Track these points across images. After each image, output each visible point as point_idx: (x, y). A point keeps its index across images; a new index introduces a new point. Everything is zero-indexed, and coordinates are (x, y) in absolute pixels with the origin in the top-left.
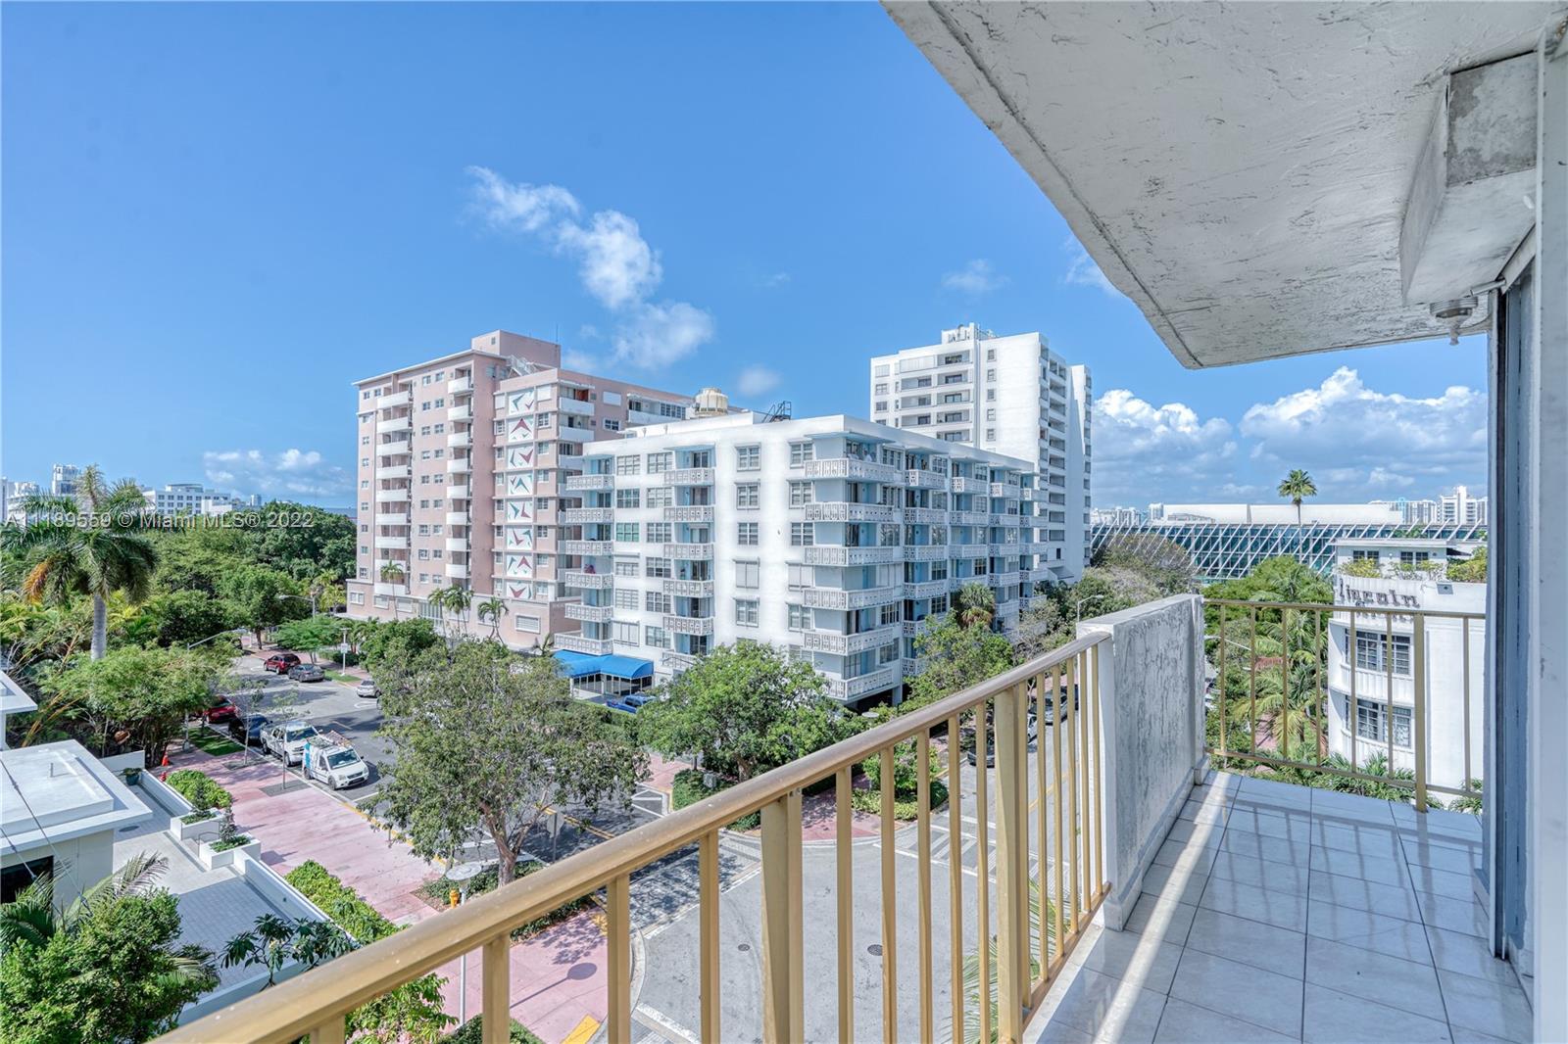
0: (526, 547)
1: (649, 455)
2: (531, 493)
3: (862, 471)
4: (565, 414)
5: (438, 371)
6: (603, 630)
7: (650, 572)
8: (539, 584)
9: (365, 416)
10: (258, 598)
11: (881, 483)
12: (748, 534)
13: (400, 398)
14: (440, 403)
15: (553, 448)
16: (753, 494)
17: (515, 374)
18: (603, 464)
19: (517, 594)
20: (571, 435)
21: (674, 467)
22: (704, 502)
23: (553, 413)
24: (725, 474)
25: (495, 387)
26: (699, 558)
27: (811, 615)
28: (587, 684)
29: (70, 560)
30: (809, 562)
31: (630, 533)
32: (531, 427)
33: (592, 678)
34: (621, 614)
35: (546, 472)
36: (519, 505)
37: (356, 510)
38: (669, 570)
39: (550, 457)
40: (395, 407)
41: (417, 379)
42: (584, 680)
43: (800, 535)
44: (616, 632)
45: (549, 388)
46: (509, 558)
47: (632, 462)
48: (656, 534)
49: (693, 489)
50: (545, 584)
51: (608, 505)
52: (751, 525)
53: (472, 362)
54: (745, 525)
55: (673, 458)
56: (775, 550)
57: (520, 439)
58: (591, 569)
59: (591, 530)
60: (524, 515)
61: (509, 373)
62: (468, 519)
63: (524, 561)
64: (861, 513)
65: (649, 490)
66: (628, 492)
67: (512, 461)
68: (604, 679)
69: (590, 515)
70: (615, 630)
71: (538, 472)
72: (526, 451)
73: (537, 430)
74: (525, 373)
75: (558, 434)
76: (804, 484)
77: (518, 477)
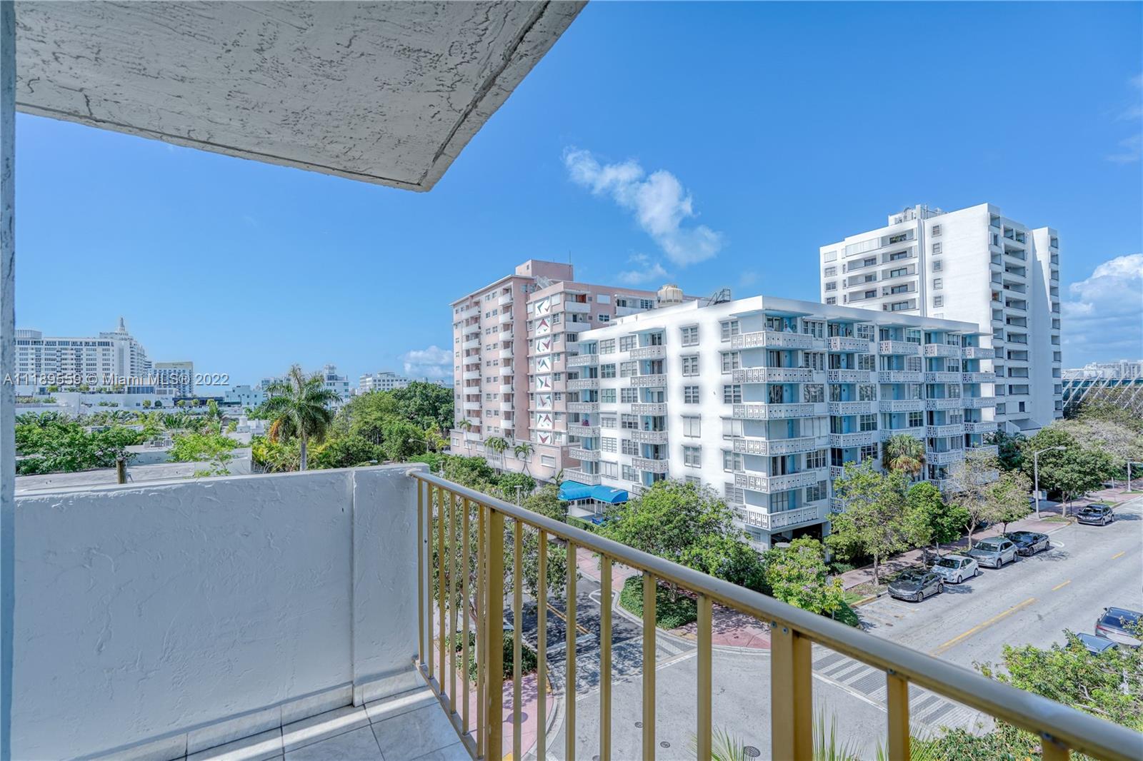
0: (548, 408)
1: (621, 338)
2: (549, 370)
3: (781, 340)
4: (569, 313)
5: (493, 291)
6: (595, 466)
7: (624, 425)
8: (556, 433)
9: (456, 325)
10: (400, 441)
11: (802, 350)
12: (692, 394)
13: (474, 312)
14: (495, 312)
15: (562, 338)
16: (694, 363)
17: (540, 288)
18: (592, 346)
19: (544, 440)
20: (573, 327)
21: (638, 347)
22: (660, 372)
23: (562, 313)
24: (674, 349)
25: (527, 298)
26: (657, 414)
27: (741, 459)
28: (586, 506)
29: (287, 420)
30: (736, 416)
31: (610, 396)
32: (549, 324)
33: (587, 501)
34: (606, 455)
35: (559, 354)
36: (542, 378)
37: (453, 385)
38: (637, 423)
39: (559, 346)
40: (472, 318)
41: (482, 298)
42: (583, 503)
43: (731, 394)
44: (603, 469)
45: (559, 296)
46: (538, 415)
47: (609, 345)
48: (628, 396)
49: (653, 362)
50: (560, 434)
51: (596, 377)
52: (694, 388)
53: (512, 283)
54: (689, 388)
55: (637, 339)
56: (713, 407)
57: (543, 333)
58: (586, 423)
59: (586, 395)
60: (546, 385)
61: (536, 288)
62: (513, 389)
63: (547, 418)
64: (780, 376)
65: (622, 364)
66: (608, 366)
67: (538, 348)
68: (596, 503)
69: (583, 384)
70: (602, 466)
71: (554, 354)
72: (545, 341)
73: (552, 325)
74: (546, 287)
75: (565, 328)
76: (733, 354)
77: (543, 359)
